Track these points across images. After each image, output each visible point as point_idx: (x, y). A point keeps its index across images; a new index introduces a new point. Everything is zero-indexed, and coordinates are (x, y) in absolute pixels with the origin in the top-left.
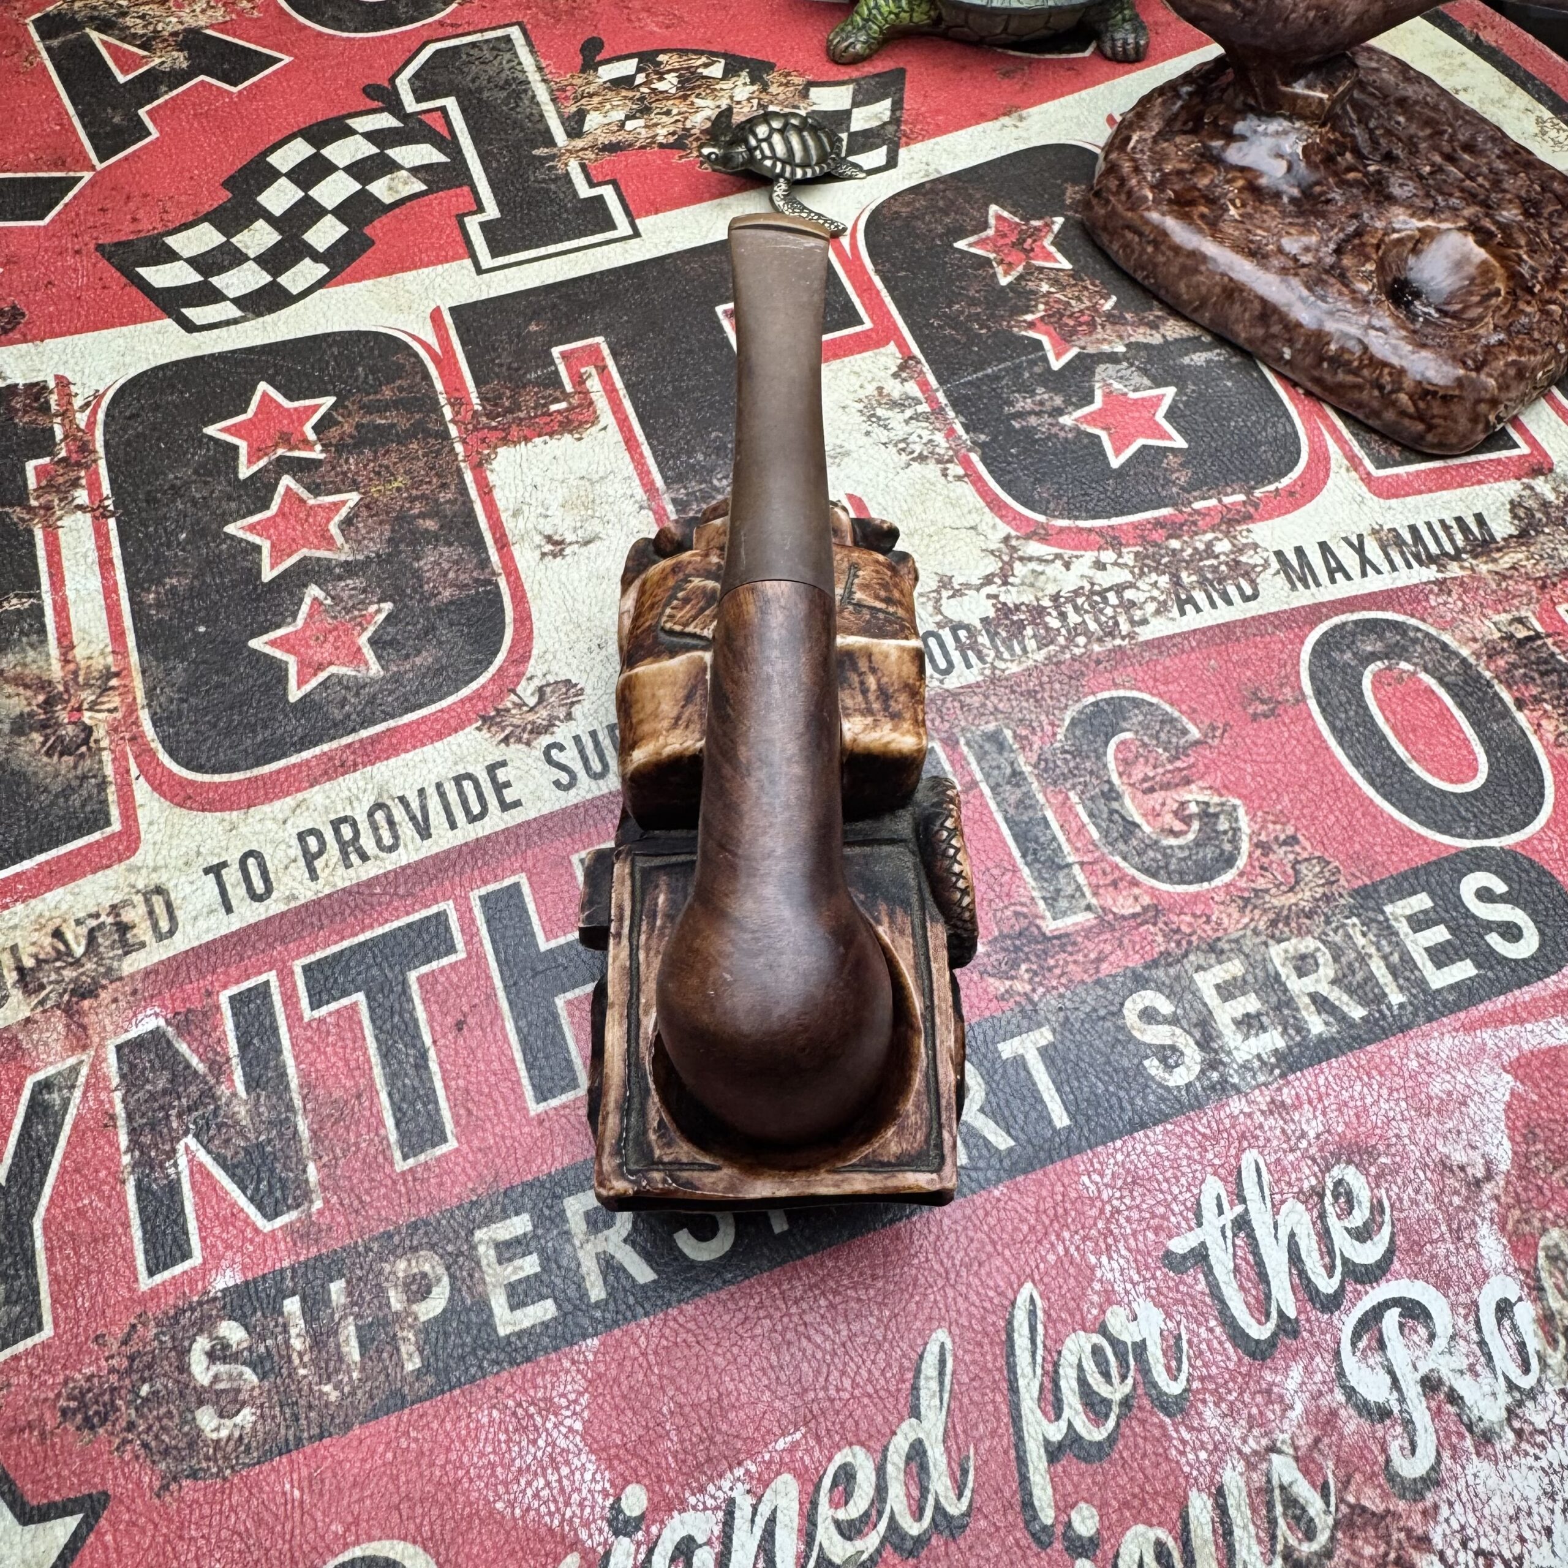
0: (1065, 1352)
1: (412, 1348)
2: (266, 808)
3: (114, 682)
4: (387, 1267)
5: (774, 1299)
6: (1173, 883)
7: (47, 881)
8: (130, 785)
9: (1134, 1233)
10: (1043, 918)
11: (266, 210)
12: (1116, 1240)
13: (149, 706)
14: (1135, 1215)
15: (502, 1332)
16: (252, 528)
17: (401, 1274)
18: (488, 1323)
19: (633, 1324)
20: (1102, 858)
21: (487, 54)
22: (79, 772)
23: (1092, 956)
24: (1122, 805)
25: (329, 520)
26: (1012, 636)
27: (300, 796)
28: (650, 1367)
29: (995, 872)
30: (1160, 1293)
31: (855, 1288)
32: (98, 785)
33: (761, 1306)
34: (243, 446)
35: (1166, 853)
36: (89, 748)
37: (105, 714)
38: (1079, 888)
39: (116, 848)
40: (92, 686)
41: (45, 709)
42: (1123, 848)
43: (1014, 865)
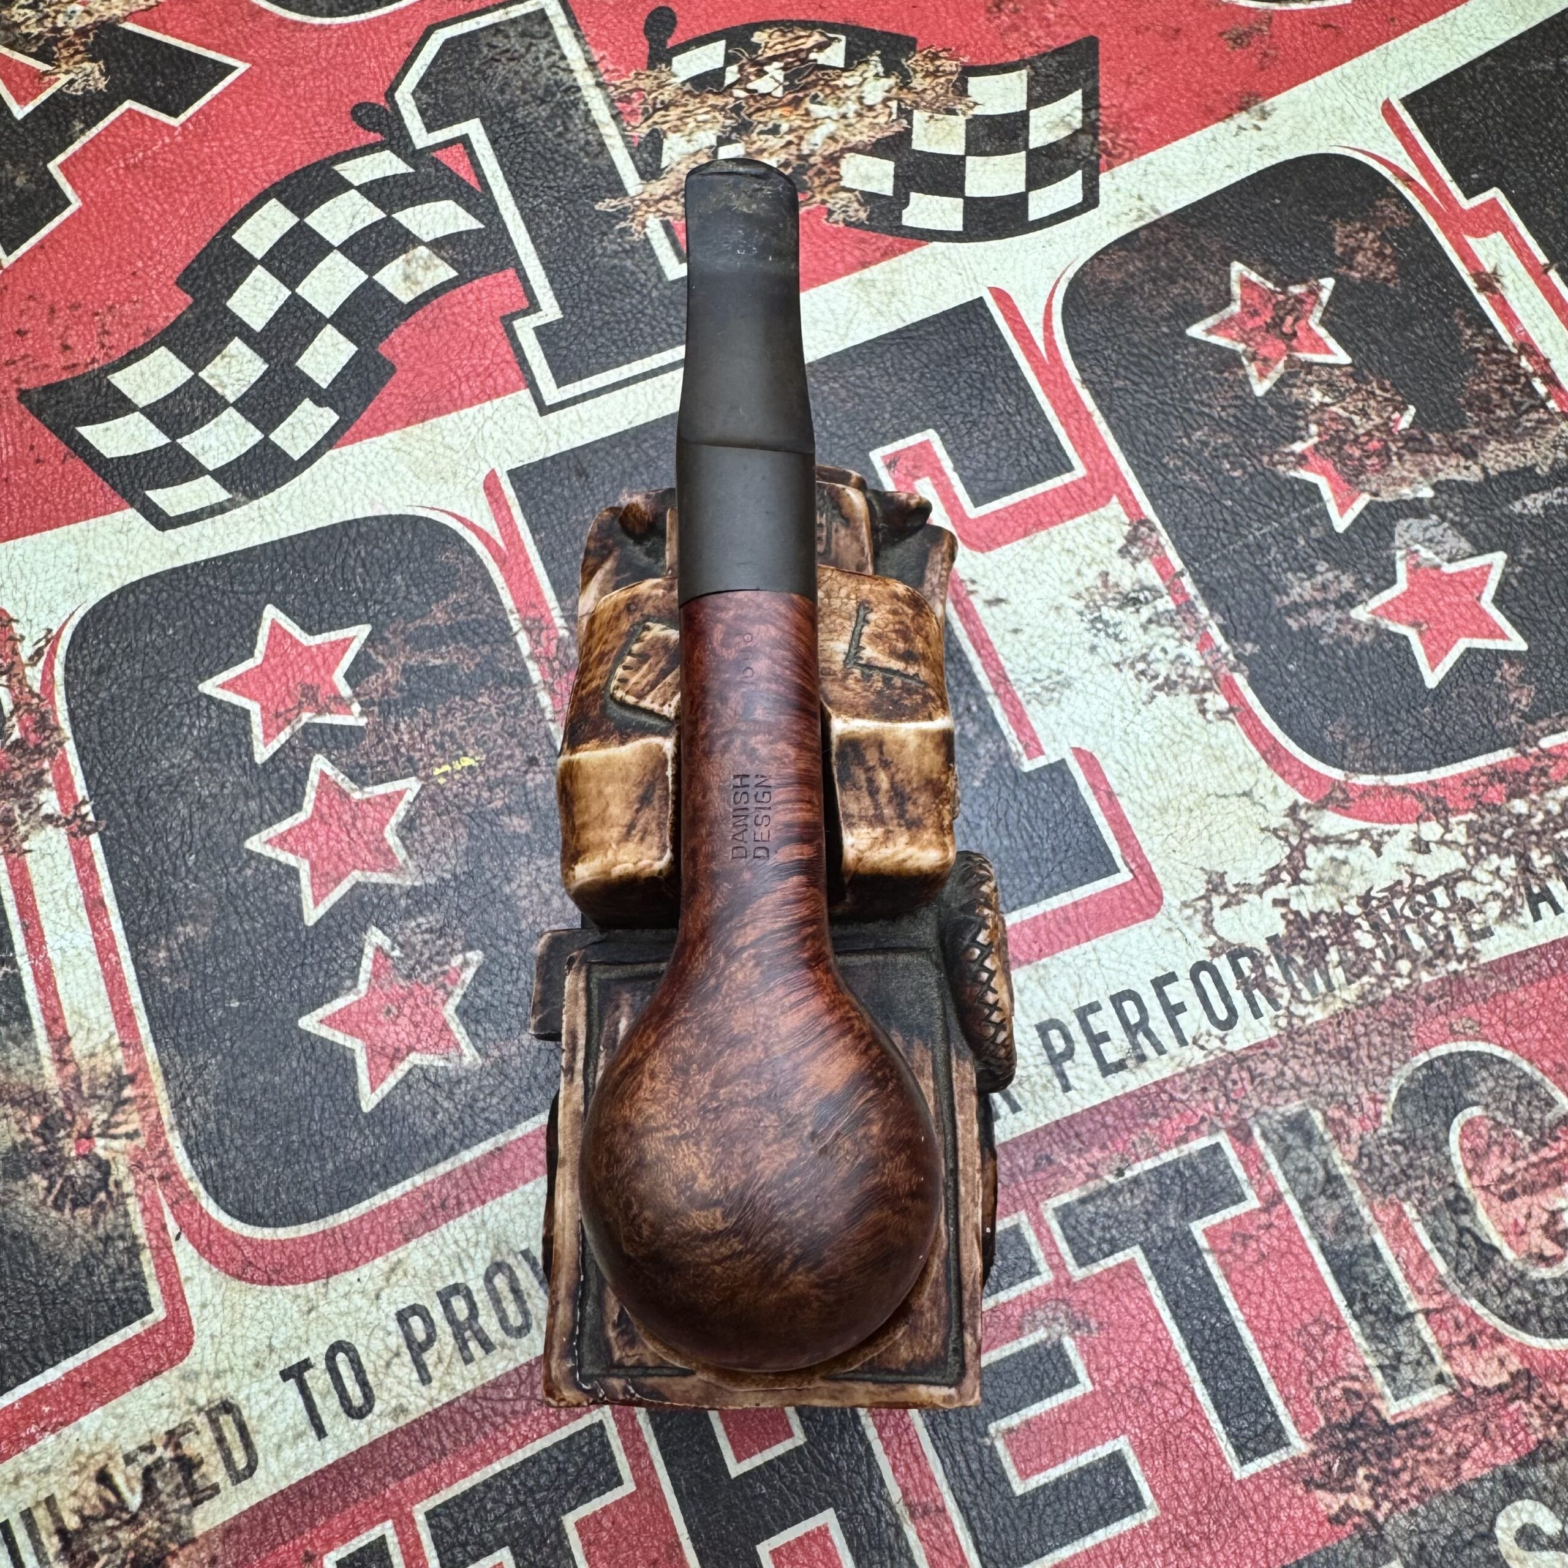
2: (351, 1276)
3: (128, 1092)
6: (1547, 1336)
7: (79, 1398)
8: (170, 1248)
10: (1381, 1397)
11: (243, 324)
13: (180, 1125)
16: (281, 841)
20: (1454, 1303)
21: (517, 44)
22: (101, 1231)
23: (1450, 1451)
24: (1474, 1220)
25: (383, 823)
26: (1311, 965)
27: (393, 1256)
29: (1315, 1330)
32: (128, 1250)
34: (254, 708)
35: (1536, 1290)
36: (109, 1194)
37: (124, 1141)
38: (1425, 1350)
39: (163, 1345)
40: (100, 1098)
41: (43, 1136)
42: (1477, 1283)
43: (1338, 1319)
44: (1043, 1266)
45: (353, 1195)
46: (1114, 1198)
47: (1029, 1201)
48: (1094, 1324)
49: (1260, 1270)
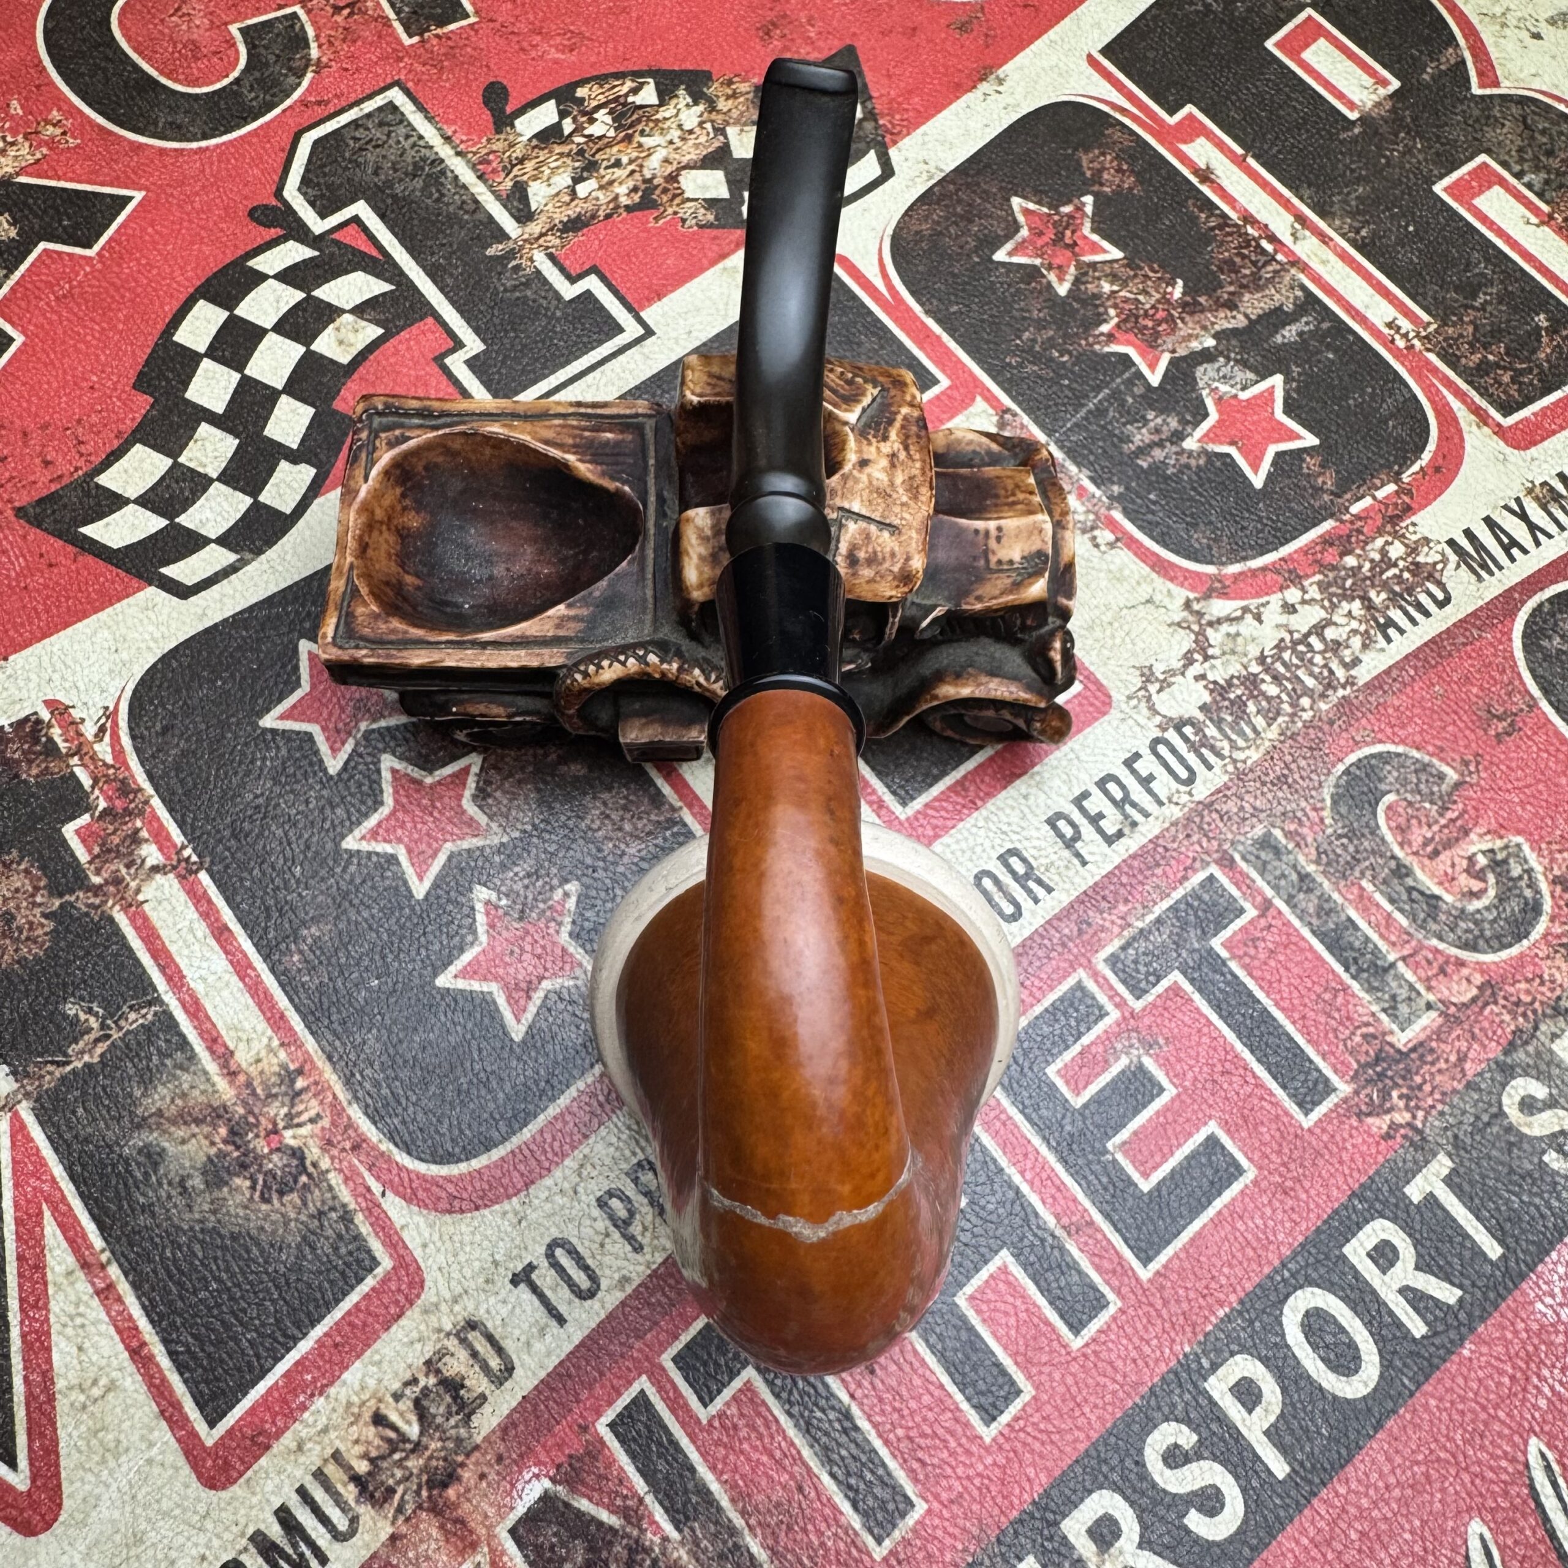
3: (300, 1083)
6: (1495, 951)
7: (336, 1358)
8: (379, 1206)
10: (1391, 1033)
13: (356, 1098)
16: (374, 835)
20: (1421, 947)
21: (377, 133)
22: (312, 1209)
23: (1453, 1058)
24: (1416, 879)
25: (459, 798)
26: (1237, 719)
27: (578, 1154)
29: (1327, 996)
32: (342, 1218)
34: (315, 730)
35: (1476, 919)
36: (310, 1176)
37: (309, 1127)
38: (1412, 987)
39: (399, 1290)
40: (276, 1096)
41: (234, 1143)
42: (1435, 927)
43: (1341, 983)
44: (1109, 1007)
45: (528, 1114)
46: (1147, 939)
47: (1083, 961)
48: (1161, 1041)
49: (1273, 963)
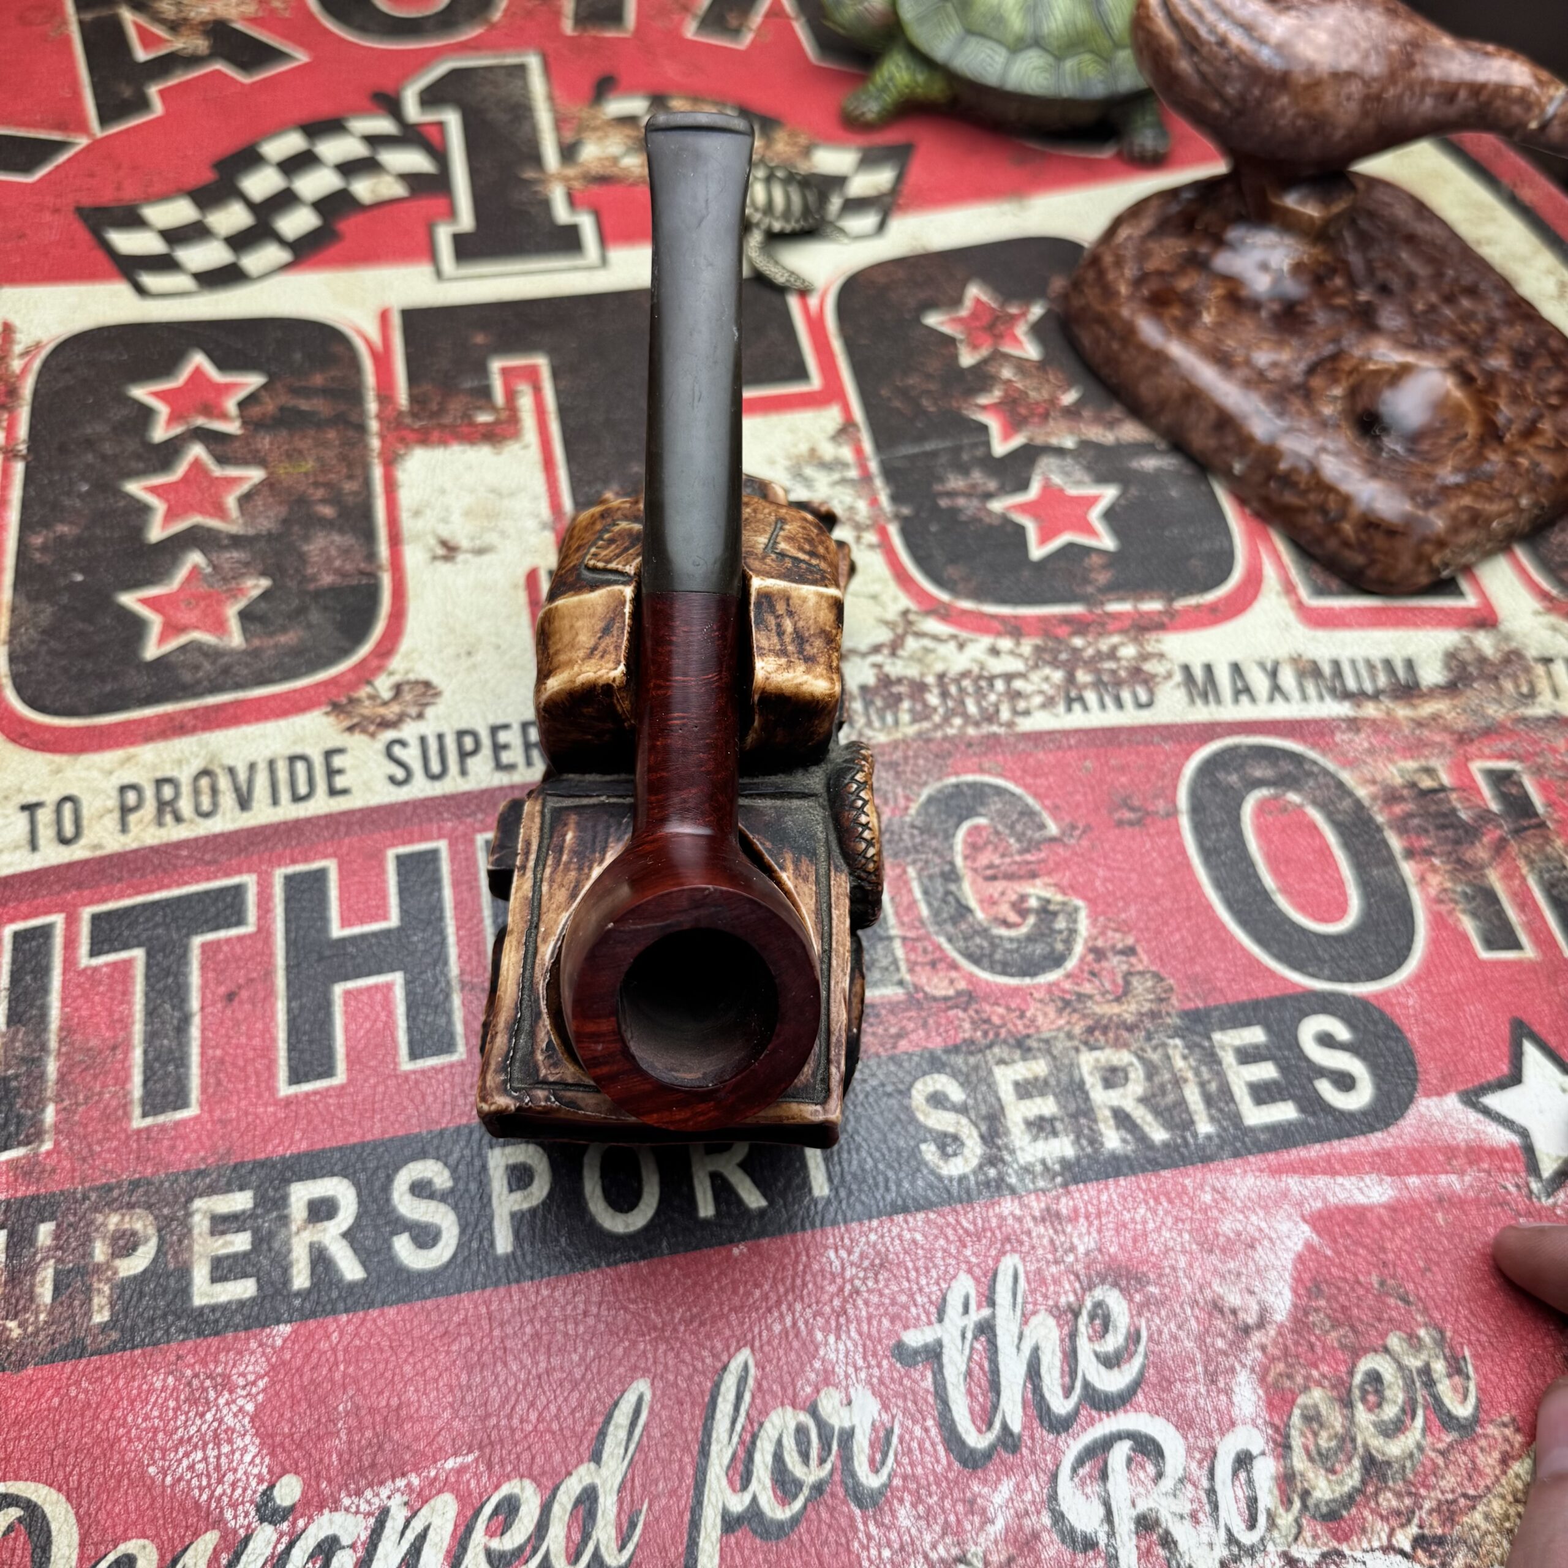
0: (767, 1425)
1: (104, 1301)
4: (100, 1218)
5: (479, 1318)
6: (994, 972)
9: (870, 1319)
12: (848, 1321)
14: (875, 1299)
15: (198, 1301)
16: (154, 489)
17: (111, 1227)
18: (185, 1291)
19: (330, 1319)
20: (927, 937)
23: (893, 1031)
24: (959, 888)
25: (228, 493)
26: (887, 707)
28: (336, 1364)
30: (881, 1381)
31: (565, 1320)
33: (465, 1322)
34: (164, 411)
35: (994, 942)
38: (895, 962)
42: (950, 929)
